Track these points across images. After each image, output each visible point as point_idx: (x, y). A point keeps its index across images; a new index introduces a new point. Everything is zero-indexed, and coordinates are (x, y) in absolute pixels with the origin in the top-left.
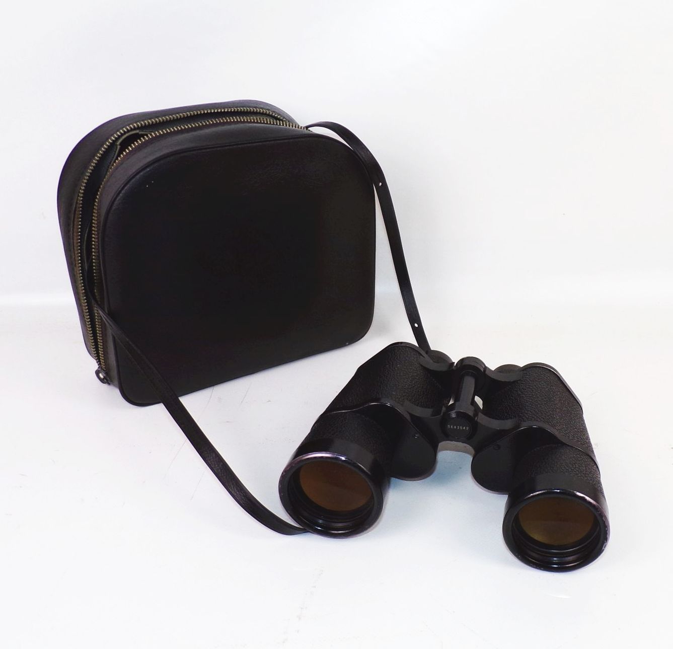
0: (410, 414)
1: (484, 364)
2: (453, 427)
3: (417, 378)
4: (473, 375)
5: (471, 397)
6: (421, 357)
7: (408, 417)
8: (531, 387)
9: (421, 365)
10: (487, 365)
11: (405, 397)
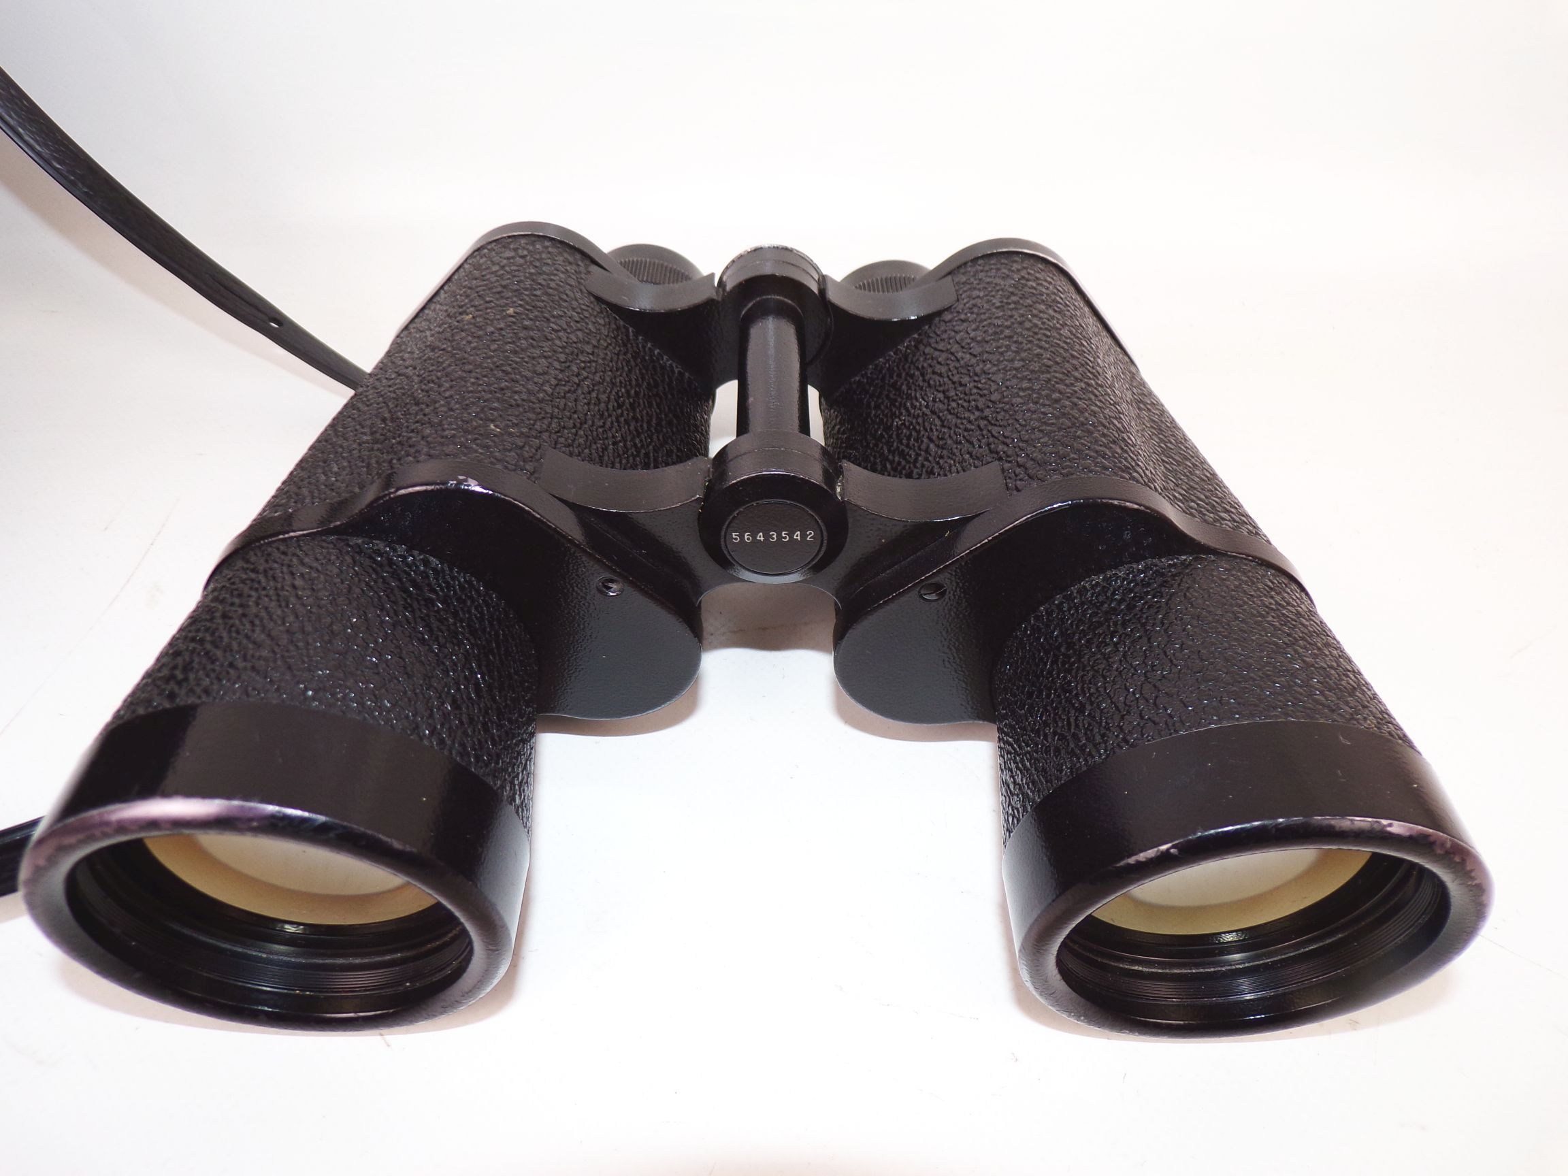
0: (572, 506)
1: (816, 269)
2: (754, 535)
3: (589, 349)
4: (782, 311)
5: (796, 396)
6: (594, 268)
7: (568, 524)
8: (1007, 332)
9: (599, 299)
10: (825, 271)
11: (545, 436)
